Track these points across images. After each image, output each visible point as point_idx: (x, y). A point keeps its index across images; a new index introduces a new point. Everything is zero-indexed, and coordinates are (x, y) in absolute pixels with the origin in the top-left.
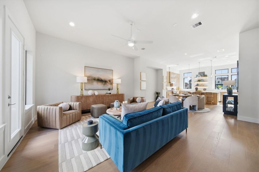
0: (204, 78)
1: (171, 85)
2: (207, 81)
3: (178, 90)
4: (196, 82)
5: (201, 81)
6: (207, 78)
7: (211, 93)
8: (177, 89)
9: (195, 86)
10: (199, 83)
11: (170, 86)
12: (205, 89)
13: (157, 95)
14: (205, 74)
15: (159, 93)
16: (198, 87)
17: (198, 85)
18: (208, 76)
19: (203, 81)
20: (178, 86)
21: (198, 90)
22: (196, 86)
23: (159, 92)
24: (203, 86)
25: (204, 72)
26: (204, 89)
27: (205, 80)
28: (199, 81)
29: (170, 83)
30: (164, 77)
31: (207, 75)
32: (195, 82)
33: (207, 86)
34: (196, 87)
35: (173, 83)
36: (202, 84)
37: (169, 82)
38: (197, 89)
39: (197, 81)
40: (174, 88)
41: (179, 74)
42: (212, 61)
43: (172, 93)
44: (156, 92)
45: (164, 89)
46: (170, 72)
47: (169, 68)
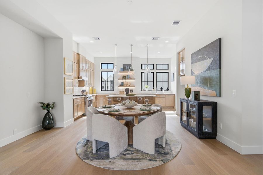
0: (130, 73)
1: (81, 83)
2: (134, 79)
3: (93, 93)
5: (127, 78)
8: (91, 92)
9: (118, 86)
10: (124, 81)
11: (79, 86)
12: (132, 91)
13: (45, 112)
15: (53, 104)
17: (122, 84)
19: (130, 78)
20: (92, 86)
23: (51, 103)
25: (130, 64)
28: (124, 77)
29: (78, 78)
30: (66, 60)
31: (133, 69)
32: (119, 79)
33: (134, 86)
35: (86, 79)
36: (128, 83)
37: (76, 76)
39: (122, 78)
40: (85, 90)
41: (94, 64)
42: (148, 46)
43: (84, 100)
44: (42, 103)
45: (66, 93)
46: (78, 54)
47: (78, 44)
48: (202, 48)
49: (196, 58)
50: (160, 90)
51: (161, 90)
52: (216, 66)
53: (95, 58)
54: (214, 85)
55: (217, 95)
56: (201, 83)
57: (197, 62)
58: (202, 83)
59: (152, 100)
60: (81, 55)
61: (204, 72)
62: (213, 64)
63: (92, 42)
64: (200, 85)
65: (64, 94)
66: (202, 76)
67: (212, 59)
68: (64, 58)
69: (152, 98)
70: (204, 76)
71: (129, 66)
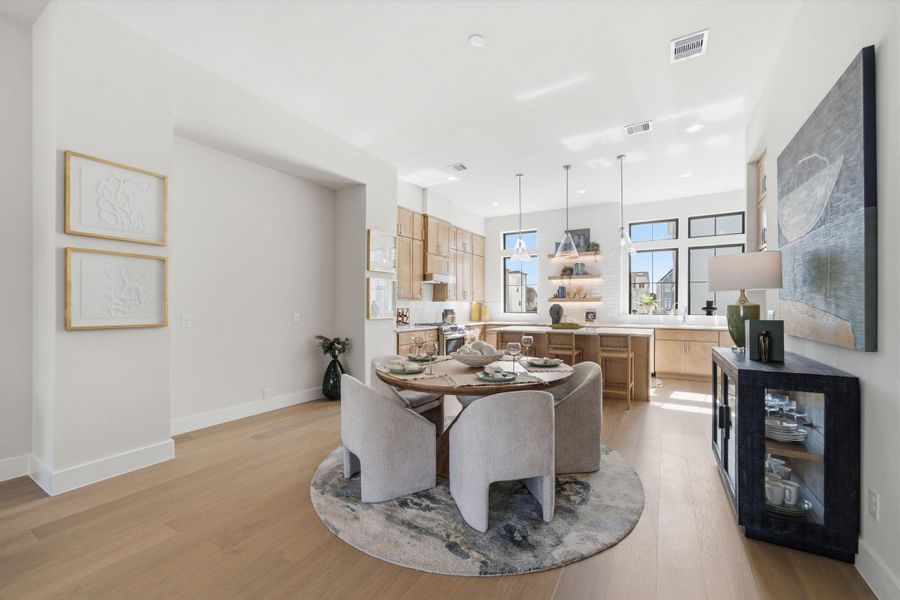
0: (587, 259)
1: (439, 292)
2: (598, 276)
3: (480, 320)
4: (554, 278)
5: (577, 274)
6: (598, 257)
7: (625, 337)
9: (550, 300)
10: (566, 282)
11: (434, 299)
12: (591, 315)
14: (592, 240)
15: (347, 342)
16: (564, 304)
17: (562, 293)
18: (601, 248)
19: (585, 274)
20: (478, 298)
21: (562, 321)
22: (556, 297)
23: (342, 338)
24: (584, 298)
25: (588, 230)
26: (588, 313)
27: (589, 271)
28: (568, 272)
29: (425, 277)
31: (597, 245)
32: (550, 278)
33: (598, 299)
34: (552, 304)
35: (450, 280)
36: (579, 290)
37: (418, 272)
38: (556, 313)
39: (560, 272)
40: (452, 312)
41: (484, 238)
42: (624, 160)
43: (436, 338)
44: (321, 338)
45: (371, 317)
46: (425, 217)
47: (424, 190)
48: (808, 120)
49: (791, 171)
50: (705, 312)
51: (709, 314)
52: (853, 196)
53: (487, 220)
54: (848, 289)
55: (855, 339)
56: (805, 281)
57: (794, 189)
58: (809, 285)
59: (627, 347)
60: (434, 218)
61: (814, 229)
62: (841, 186)
63: (452, 178)
64: (803, 294)
65: (366, 320)
66: (807, 250)
67: (839, 162)
68: (369, 231)
69: (627, 342)
70: (812, 248)
71: (584, 235)
